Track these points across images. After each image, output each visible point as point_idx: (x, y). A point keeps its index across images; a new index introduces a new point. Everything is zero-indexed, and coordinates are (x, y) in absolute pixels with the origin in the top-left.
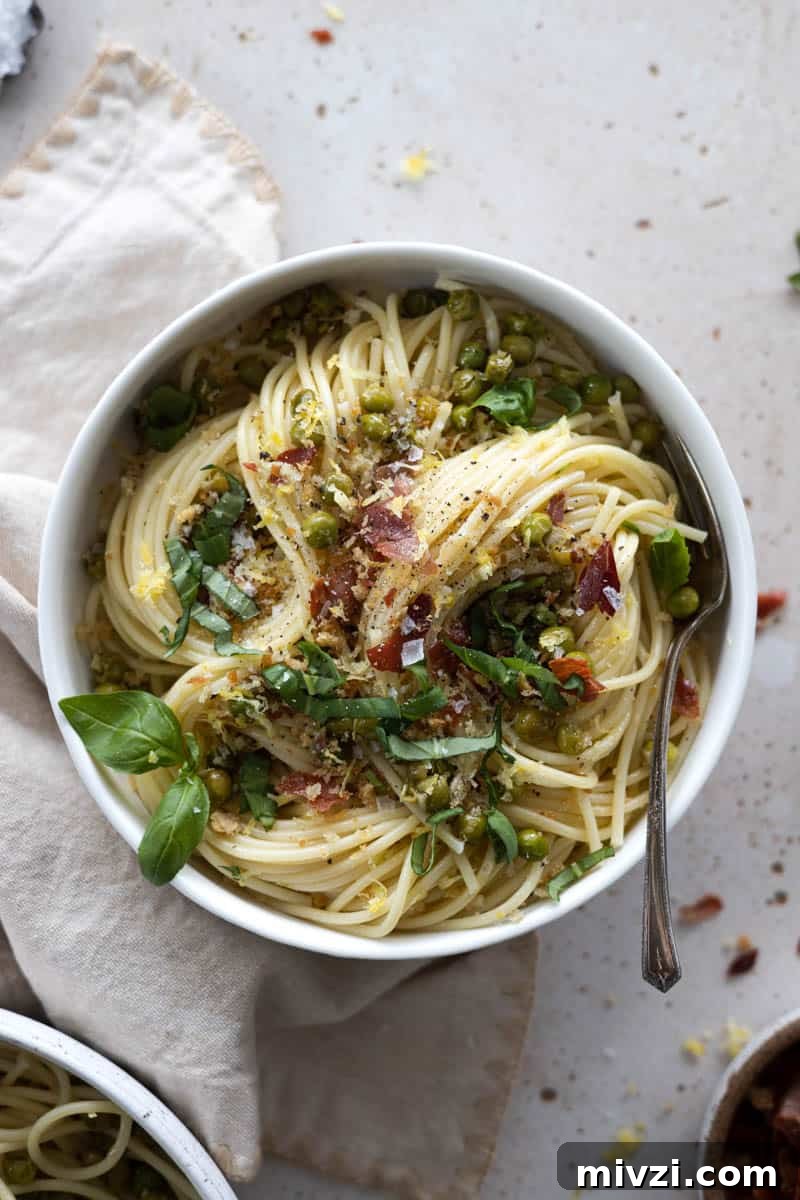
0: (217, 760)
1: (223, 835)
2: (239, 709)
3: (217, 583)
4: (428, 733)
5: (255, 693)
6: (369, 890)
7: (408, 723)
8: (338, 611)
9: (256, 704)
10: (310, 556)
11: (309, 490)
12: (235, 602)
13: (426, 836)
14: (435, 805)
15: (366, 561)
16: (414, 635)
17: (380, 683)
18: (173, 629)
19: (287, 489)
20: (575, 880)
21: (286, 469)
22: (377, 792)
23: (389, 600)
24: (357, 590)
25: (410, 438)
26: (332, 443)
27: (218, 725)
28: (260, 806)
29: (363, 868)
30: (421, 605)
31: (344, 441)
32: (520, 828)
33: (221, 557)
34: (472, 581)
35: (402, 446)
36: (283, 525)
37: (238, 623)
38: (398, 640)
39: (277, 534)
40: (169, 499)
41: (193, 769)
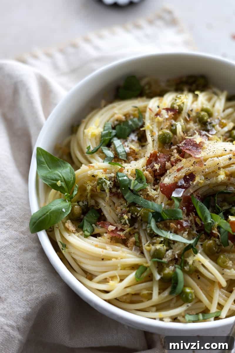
0: (81, 203)
1: (67, 230)
2: (101, 182)
3: (117, 142)
4: (168, 228)
5: (110, 179)
6: (113, 278)
7: (163, 220)
8: (157, 166)
9: (108, 183)
10: (156, 144)
11: (168, 123)
12: (120, 150)
13: (146, 268)
14: (157, 255)
15: (177, 155)
16: (181, 187)
17: (159, 200)
18: (92, 149)
19: (161, 119)
20: (197, 321)
21: (164, 112)
22: (135, 243)
23: (178, 170)
24: (168, 164)
25: (213, 126)
26: (184, 114)
27: (89, 188)
28: (87, 227)
29: (115, 267)
30: (190, 177)
31: (189, 115)
32: (186, 285)
33: (123, 136)
34: (214, 180)
35: (209, 127)
36: (152, 131)
37: (117, 158)
38: (175, 186)
39: (148, 134)
40: (116, 110)
41: (71, 199)
